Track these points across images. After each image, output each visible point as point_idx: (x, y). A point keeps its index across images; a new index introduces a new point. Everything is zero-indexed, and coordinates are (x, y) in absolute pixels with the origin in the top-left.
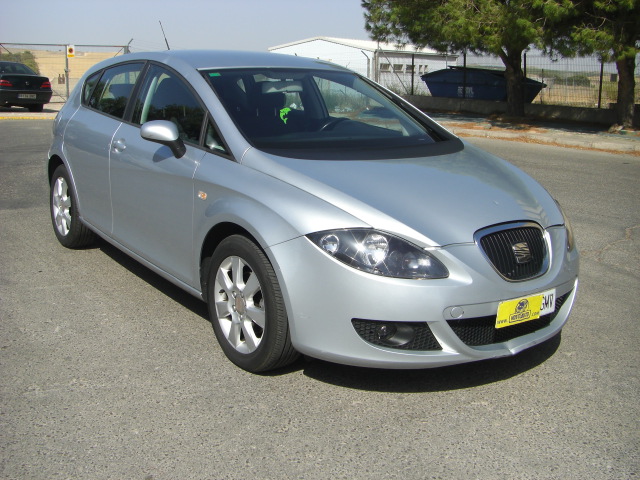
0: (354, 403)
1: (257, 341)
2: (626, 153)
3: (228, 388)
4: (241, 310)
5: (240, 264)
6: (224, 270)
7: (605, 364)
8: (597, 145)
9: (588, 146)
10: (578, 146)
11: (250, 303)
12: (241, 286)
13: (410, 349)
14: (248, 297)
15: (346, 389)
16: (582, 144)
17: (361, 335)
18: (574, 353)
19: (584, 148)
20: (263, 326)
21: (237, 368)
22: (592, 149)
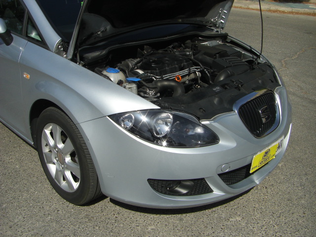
0: (150, 228)
1: (76, 185)
2: (266, 11)
3: (57, 222)
4: (62, 161)
5: (58, 130)
6: (47, 132)
7: (304, 173)
8: (251, 7)
9: (246, 7)
10: (241, 7)
11: (68, 159)
12: (61, 146)
13: (191, 195)
14: (66, 154)
15: (142, 214)
16: (243, 6)
17: (154, 189)
18: (282, 163)
19: (244, 8)
20: (79, 177)
21: (63, 199)
22: (248, 9)
